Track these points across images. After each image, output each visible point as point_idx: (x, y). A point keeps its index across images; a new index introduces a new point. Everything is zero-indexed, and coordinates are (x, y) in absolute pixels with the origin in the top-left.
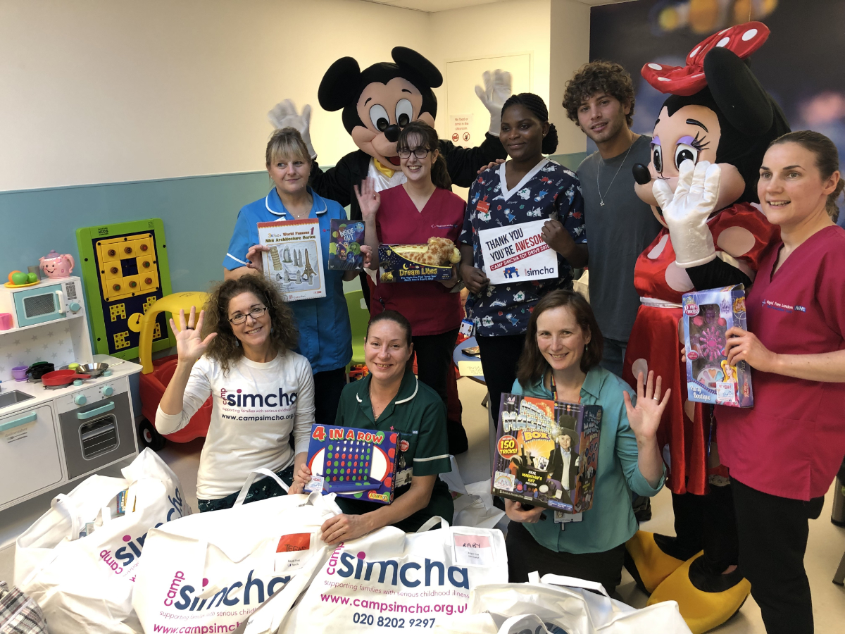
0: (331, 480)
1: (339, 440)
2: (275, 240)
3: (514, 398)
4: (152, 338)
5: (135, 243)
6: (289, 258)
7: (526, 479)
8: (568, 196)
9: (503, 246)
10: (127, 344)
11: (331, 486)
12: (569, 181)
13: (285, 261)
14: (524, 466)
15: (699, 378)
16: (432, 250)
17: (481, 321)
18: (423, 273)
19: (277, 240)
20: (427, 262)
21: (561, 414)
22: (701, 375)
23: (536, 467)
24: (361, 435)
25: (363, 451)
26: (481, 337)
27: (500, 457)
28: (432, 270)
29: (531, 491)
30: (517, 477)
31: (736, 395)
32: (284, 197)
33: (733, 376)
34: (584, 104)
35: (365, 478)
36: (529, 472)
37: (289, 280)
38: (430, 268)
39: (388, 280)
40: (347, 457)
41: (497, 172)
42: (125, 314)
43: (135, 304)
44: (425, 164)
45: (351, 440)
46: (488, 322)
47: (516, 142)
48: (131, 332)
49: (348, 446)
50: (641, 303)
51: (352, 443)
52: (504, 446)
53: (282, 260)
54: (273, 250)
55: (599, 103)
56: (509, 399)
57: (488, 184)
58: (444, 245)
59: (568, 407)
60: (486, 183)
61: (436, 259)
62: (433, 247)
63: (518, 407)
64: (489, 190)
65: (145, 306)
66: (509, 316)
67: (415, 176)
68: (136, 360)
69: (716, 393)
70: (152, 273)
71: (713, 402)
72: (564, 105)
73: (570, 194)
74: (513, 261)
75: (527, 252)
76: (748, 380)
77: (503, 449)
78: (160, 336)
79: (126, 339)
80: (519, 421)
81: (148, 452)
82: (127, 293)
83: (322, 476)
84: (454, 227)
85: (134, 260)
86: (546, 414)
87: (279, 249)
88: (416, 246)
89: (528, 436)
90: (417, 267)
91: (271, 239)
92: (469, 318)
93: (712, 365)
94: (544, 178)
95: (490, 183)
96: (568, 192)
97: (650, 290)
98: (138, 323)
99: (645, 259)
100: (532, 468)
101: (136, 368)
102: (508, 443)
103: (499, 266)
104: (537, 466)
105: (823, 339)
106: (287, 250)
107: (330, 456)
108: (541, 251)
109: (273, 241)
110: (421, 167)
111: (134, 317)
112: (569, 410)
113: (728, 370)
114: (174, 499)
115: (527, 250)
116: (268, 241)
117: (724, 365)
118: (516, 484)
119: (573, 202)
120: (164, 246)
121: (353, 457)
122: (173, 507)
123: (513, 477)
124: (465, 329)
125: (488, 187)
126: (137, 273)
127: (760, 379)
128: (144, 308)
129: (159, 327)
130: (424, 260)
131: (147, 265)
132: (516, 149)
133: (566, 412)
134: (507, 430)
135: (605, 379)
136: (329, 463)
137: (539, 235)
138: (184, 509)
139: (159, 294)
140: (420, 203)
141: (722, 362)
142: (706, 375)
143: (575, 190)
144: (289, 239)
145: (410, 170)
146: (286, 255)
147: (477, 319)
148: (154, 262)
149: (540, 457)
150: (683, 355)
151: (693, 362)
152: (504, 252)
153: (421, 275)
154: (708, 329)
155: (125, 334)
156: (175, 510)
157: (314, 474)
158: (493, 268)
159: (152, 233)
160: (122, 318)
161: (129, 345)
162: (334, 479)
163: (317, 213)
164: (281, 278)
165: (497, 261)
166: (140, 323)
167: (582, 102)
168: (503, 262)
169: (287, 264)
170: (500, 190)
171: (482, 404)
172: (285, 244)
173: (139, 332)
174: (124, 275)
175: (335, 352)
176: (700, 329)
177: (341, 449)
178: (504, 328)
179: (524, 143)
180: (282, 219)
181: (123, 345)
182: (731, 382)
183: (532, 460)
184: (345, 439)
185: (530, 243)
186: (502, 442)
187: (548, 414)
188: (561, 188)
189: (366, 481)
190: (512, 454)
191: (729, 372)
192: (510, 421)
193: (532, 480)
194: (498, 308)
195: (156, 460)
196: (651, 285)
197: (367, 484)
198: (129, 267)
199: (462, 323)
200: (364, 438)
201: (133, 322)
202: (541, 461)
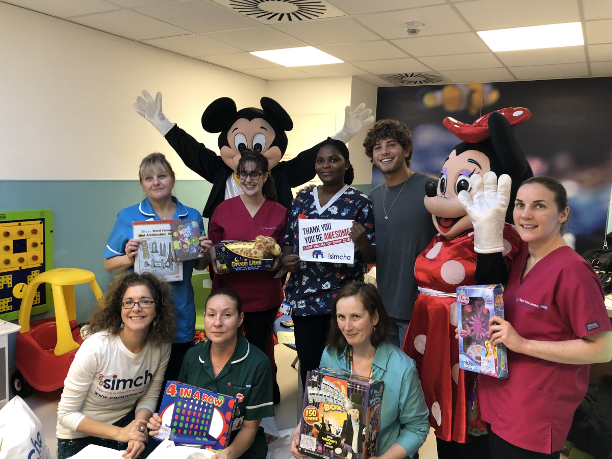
0: (177, 432)
1: (187, 398)
2: (146, 235)
3: (317, 377)
4: (31, 304)
5: (27, 227)
6: (156, 250)
7: (325, 442)
8: (364, 212)
9: (315, 234)
10: (10, 308)
11: (175, 437)
12: (365, 202)
13: (153, 252)
14: (323, 432)
15: (468, 352)
16: (258, 246)
17: (297, 304)
18: (250, 264)
19: (147, 235)
20: (253, 256)
21: (352, 392)
22: (469, 350)
23: (332, 433)
24: (206, 397)
25: (205, 411)
26: (296, 315)
27: (305, 422)
28: (257, 262)
29: (329, 452)
30: (318, 440)
31: (496, 369)
32: (154, 204)
33: (494, 354)
34: (378, 145)
35: (204, 434)
36: (328, 436)
37: (155, 266)
38: (256, 260)
39: (223, 270)
40: (192, 414)
41: (311, 193)
42: (11, 284)
43: (21, 276)
44: (258, 184)
45: (197, 400)
46: (302, 304)
47: (327, 170)
48: (14, 298)
49: (194, 404)
50: (419, 292)
51: (197, 402)
52: (308, 414)
53: (150, 250)
54: (144, 243)
55: (389, 145)
56: (313, 376)
57: (305, 202)
58: (267, 242)
59: (358, 386)
60: (304, 201)
61: (260, 254)
62: (259, 244)
63: (320, 384)
64: (307, 206)
65: (30, 278)
66: (318, 300)
67: (251, 192)
68: (16, 322)
69: (480, 365)
70: (39, 252)
71: (478, 371)
72: (364, 145)
73: (366, 211)
74: (320, 245)
75: (332, 241)
76: (504, 357)
77: (308, 416)
78: (39, 303)
79: (10, 304)
80: (321, 395)
81: (17, 400)
82: (15, 266)
83: (169, 427)
84: (278, 229)
85: (25, 241)
86: (341, 391)
87: (148, 242)
88: (246, 243)
89: (327, 407)
90: (246, 260)
91: (143, 234)
92: (288, 301)
93: (478, 343)
94: (347, 200)
95: (306, 201)
96: (364, 209)
97: (428, 282)
98: (21, 291)
99: (424, 258)
100: (329, 433)
101: (15, 328)
102: (311, 412)
103: (310, 247)
104: (334, 432)
105: (559, 330)
106: (155, 243)
107: (178, 410)
108: (342, 242)
109: (144, 235)
110: (255, 185)
111: (19, 286)
112: (358, 389)
113: (490, 348)
114: (35, 441)
115: (332, 239)
116: (140, 236)
117: (487, 344)
118: (317, 445)
119: (368, 217)
120: (52, 231)
121: (197, 414)
122: (33, 448)
123: (315, 440)
124: (284, 309)
125: (306, 204)
126: (26, 251)
127: (513, 357)
128: (28, 280)
129: (39, 296)
130: (252, 254)
131: (35, 245)
132: (327, 176)
133: (356, 390)
134: (311, 401)
135: (391, 355)
136: (177, 417)
137: (342, 230)
138: (43, 450)
139: (42, 269)
140: (253, 212)
141: (486, 342)
142: (473, 350)
143: (369, 208)
144: (157, 235)
145: (247, 188)
146: (154, 247)
147: (293, 302)
148: (42, 243)
149: (336, 425)
150: (456, 333)
151: (464, 340)
152: (315, 238)
153: (249, 266)
154: (475, 315)
155: (9, 300)
156: (36, 451)
157: (163, 425)
158: (305, 248)
159: (43, 220)
160: (8, 287)
161: (12, 309)
162: (179, 431)
163: (180, 216)
164: (149, 265)
165: (309, 244)
166: (24, 292)
167: (377, 143)
168: (313, 245)
169: (154, 254)
170: (315, 207)
171: (292, 366)
172: (154, 239)
173: (21, 299)
174: (15, 252)
175: (186, 328)
176: (470, 314)
177: (188, 406)
178: (314, 309)
179: (333, 172)
180: (152, 219)
181: (6, 309)
182: (492, 357)
183: (330, 427)
184: (192, 399)
185: (336, 235)
186: (307, 411)
187: (343, 391)
188: (359, 207)
189: (205, 437)
190: (315, 421)
191: (491, 350)
192: (314, 394)
193: (329, 443)
194: (310, 294)
195: (24, 407)
196: (429, 278)
197: (205, 439)
198: (20, 246)
199: (282, 305)
200: (207, 399)
201: (17, 292)
202: (337, 429)
